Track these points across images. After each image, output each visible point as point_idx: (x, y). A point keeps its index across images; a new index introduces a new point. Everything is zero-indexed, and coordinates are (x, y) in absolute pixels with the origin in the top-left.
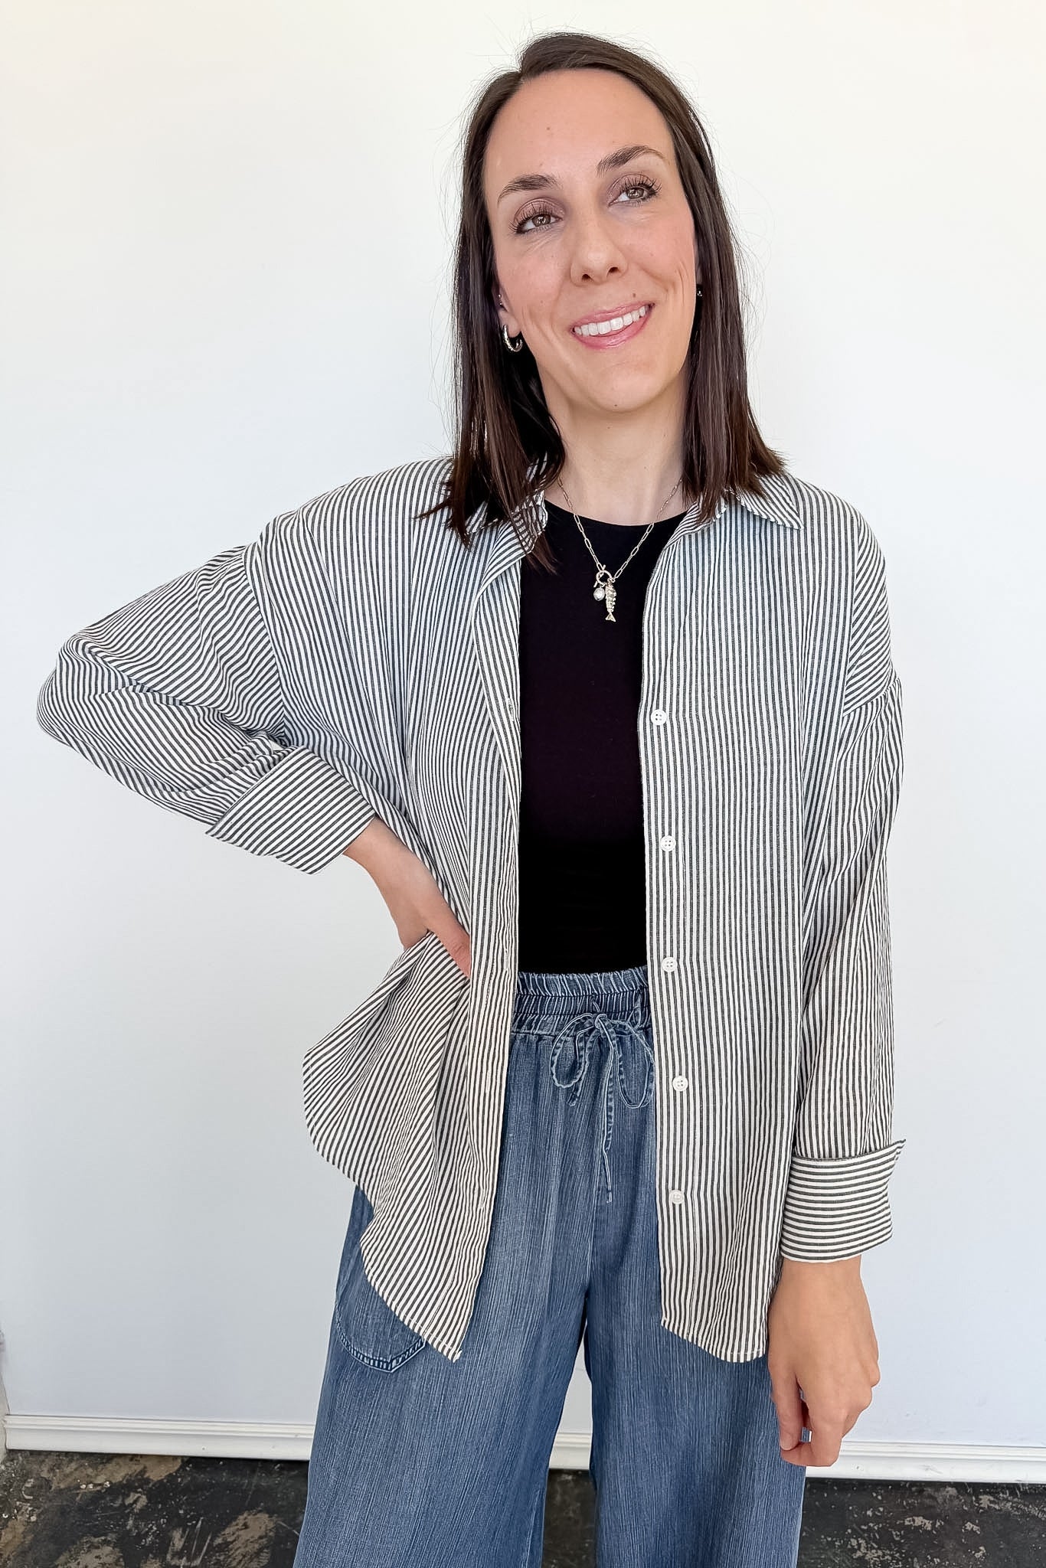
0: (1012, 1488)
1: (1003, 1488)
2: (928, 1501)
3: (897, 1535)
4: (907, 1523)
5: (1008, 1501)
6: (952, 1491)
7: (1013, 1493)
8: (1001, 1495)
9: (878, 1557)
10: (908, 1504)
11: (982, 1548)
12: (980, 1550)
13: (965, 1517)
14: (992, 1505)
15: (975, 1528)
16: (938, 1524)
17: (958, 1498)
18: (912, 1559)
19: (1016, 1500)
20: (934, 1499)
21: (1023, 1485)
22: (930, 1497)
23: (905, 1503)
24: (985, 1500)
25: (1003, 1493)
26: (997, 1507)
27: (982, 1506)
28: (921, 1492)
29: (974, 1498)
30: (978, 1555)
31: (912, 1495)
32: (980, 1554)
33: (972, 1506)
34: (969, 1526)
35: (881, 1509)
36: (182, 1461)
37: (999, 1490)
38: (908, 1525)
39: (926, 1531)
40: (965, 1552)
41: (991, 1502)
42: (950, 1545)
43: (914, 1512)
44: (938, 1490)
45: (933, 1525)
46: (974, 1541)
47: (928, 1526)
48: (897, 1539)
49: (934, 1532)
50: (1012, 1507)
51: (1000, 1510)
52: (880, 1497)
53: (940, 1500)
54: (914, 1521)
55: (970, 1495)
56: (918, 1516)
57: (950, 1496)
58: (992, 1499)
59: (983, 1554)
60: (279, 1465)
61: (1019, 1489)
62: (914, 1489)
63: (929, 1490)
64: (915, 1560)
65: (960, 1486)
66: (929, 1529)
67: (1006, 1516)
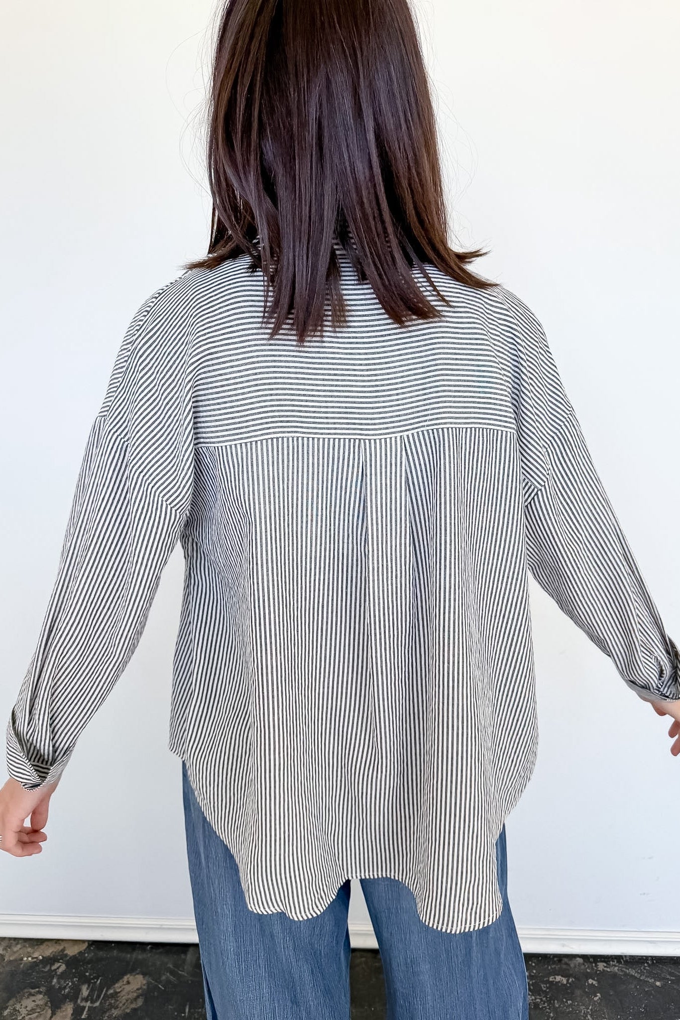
0: (618, 958)
1: (612, 958)
2: (564, 967)
3: (544, 987)
4: (551, 980)
5: (615, 966)
6: (580, 960)
7: (619, 962)
8: (611, 963)
9: (532, 1000)
10: (551, 968)
11: (598, 994)
12: (597, 996)
13: (588, 976)
14: (605, 969)
15: (594, 982)
16: (571, 980)
17: (584, 964)
18: (554, 1001)
19: (621, 965)
20: (568, 965)
21: (626, 956)
22: (566, 964)
23: (549, 967)
24: (601, 966)
25: (613, 961)
26: (608, 970)
27: (599, 969)
28: (560, 961)
29: (594, 965)
30: (596, 999)
31: (554, 963)
32: (597, 998)
33: (592, 969)
34: (590, 981)
35: (534, 971)
36: (88, 944)
37: (610, 959)
38: (551, 981)
39: (563, 985)
40: (588, 997)
41: (605, 967)
42: (578, 992)
43: (556, 973)
44: (571, 960)
45: (568, 981)
46: (593, 990)
47: (565, 981)
48: (545, 989)
49: (568, 985)
50: (618, 970)
51: (611, 972)
52: (534, 964)
53: (572, 965)
54: (555, 978)
55: (591, 963)
56: (558, 975)
57: (579, 963)
58: (605, 965)
59: (599, 998)
60: (150, 946)
61: (623, 959)
62: (555, 959)
63: (565, 960)
64: (556, 1001)
65: (585, 957)
66: (565, 983)
67: (614, 975)
